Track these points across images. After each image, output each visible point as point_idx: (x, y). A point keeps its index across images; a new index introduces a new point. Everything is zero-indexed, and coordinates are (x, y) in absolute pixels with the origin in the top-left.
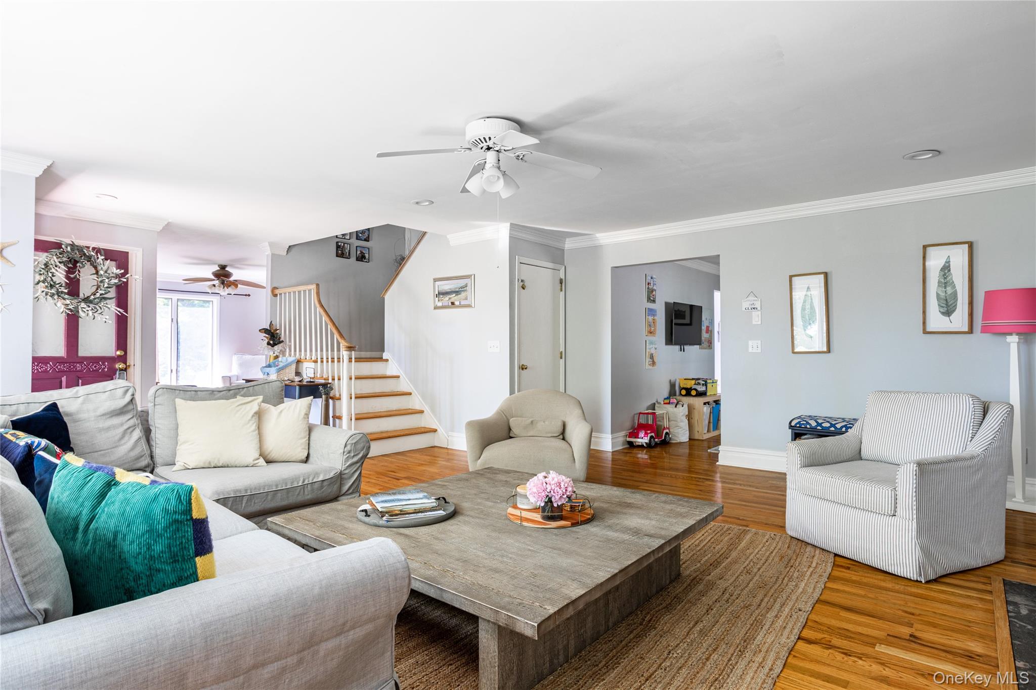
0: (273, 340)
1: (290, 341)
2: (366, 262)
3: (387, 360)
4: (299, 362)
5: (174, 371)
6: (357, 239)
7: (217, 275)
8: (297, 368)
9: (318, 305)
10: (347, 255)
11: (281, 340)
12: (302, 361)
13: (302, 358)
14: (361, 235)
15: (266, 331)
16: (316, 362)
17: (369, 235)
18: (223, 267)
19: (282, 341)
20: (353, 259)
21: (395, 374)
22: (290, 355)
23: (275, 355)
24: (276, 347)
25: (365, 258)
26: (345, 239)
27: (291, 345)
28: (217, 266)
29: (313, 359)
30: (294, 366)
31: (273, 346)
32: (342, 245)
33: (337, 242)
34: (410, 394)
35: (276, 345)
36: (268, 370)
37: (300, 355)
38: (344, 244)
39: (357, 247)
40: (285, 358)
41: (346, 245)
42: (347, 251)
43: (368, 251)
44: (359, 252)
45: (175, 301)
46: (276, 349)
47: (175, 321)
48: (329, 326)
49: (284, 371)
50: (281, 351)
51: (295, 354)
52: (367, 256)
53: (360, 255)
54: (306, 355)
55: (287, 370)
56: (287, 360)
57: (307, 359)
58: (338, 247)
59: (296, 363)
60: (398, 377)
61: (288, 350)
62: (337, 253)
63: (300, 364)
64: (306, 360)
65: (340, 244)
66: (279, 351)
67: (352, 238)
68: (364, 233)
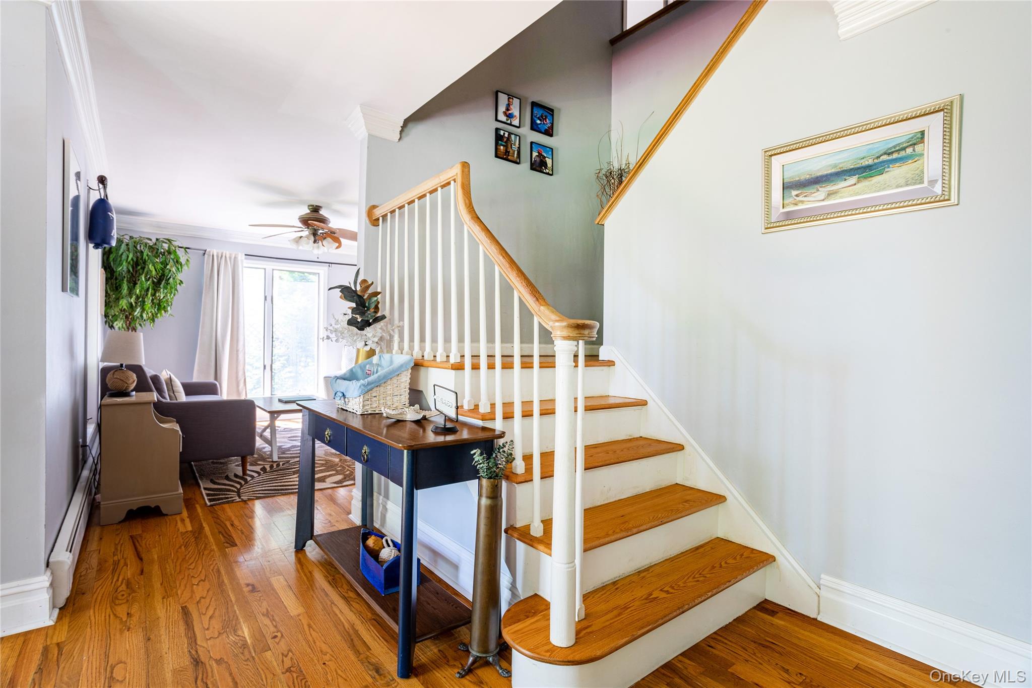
0: (362, 314)
1: (401, 318)
2: (548, 174)
3: (610, 363)
4: (417, 366)
5: (268, 368)
6: (532, 129)
7: (305, 221)
8: (414, 380)
9: (466, 217)
10: (516, 155)
11: (379, 314)
12: (426, 364)
13: (426, 358)
14: (538, 122)
15: (347, 292)
16: (459, 367)
17: (552, 124)
18: (316, 209)
19: (383, 317)
20: (525, 165)
21: (633, 393)
22: (401, 350)
23: (368, 348)
24: (369, 331)
25: (546, 167)
26: (510, 124)
27: (403, 327)
28: (307, 207)
29: (452, 360)
30: (405, 379)
31: (363, 325)
32: (506, 135)
33: (497, 130)
34: (679, 448)
35: (369, 325)
36: (343, 385)
37: (422, 349)
38: (510, 134)
39: (532, 143)
40: (387, 356)
41: (513, 136)
42: (515, 148)
43: (550, 153)
44: (535, 154)
45: (269, 271)
46: (370, 335)
47: (269, 299)
48: (497, 268)
49: (382, 389)
50: (381, 339)
51: (411, 348)
52: (549, 161)
53: (538, 159)
54: (434, 349)
55: (389, 388)
56: (391, 362)
57: (438, 359)
58: (499, 138)
59: (412, 368)
60: (644, 403)
61: (396, 338)
62: (496, 149)
63: (422, 371)
64: (433, 363)
65: (502, 133)
66: (376, 340)
67: (524, 126)
68: (545, 119)
